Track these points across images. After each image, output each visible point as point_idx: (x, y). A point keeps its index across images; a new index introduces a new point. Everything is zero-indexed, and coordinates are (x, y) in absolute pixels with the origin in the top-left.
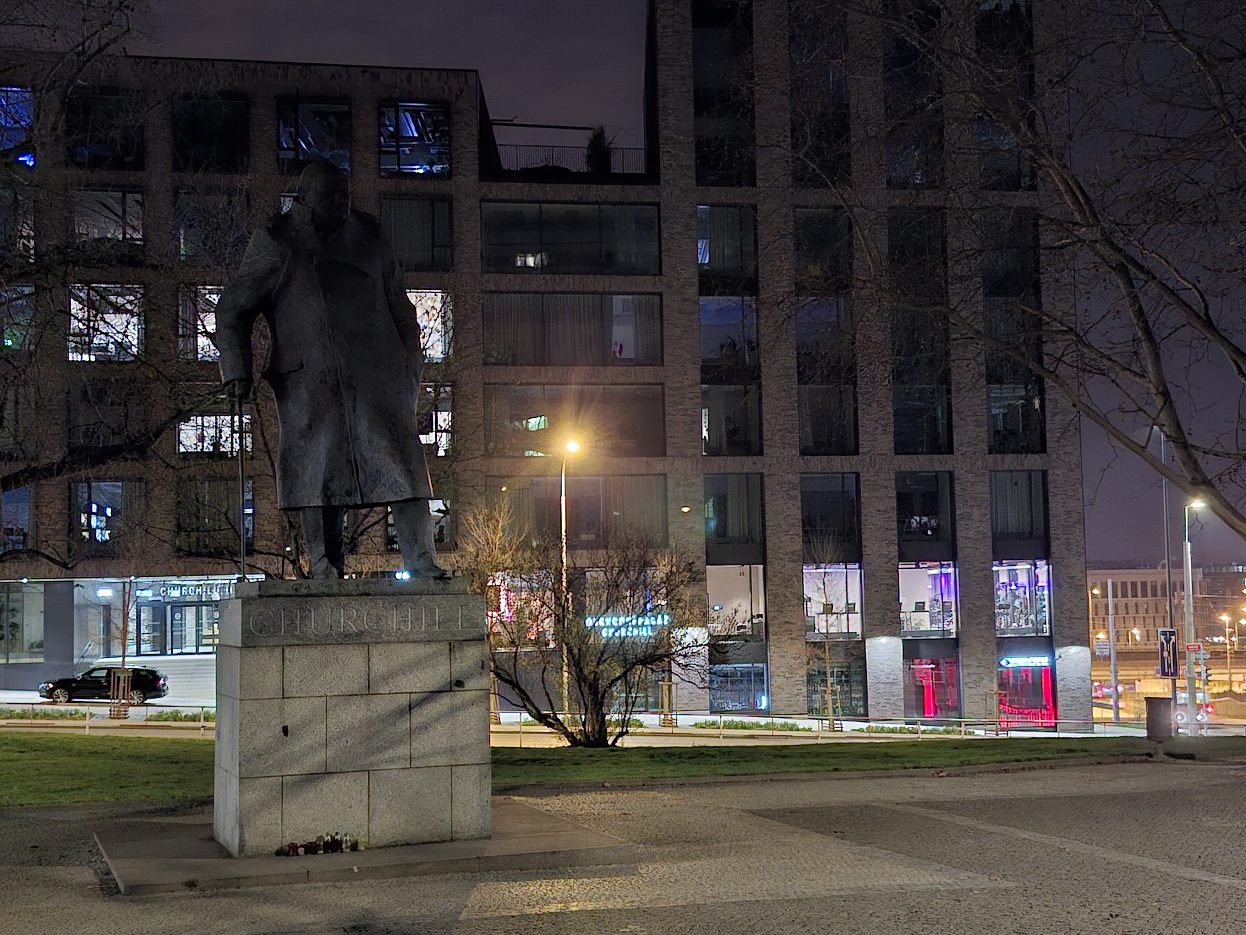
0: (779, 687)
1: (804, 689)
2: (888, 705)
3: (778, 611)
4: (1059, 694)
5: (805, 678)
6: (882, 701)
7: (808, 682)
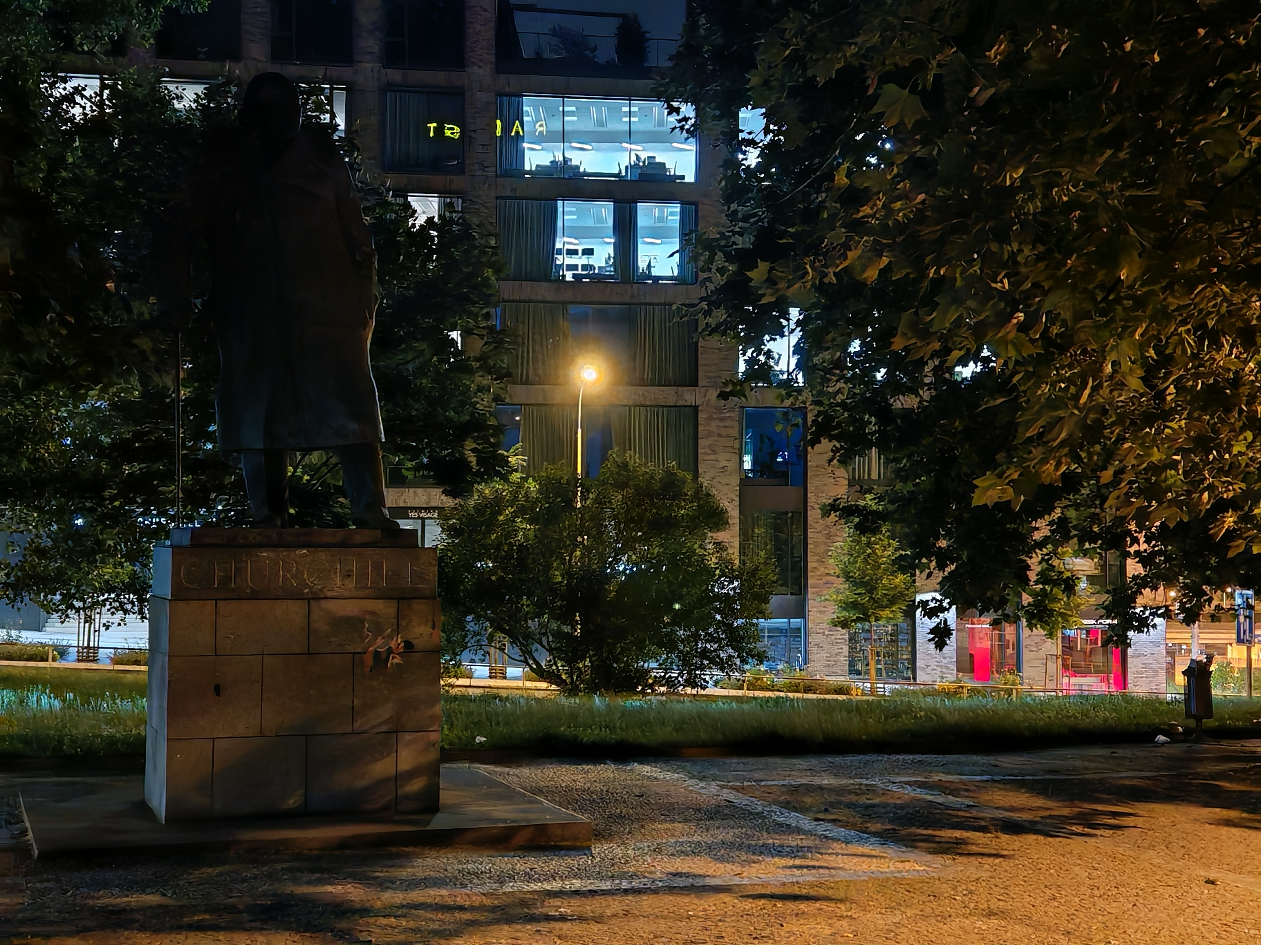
0: (818, 645)
1: (846, 649)
2: (939, 669)
3: (818, 561)
4: (1129, 660)
5: (847, 637)
6: (933, 664)
7: (851, 639)
